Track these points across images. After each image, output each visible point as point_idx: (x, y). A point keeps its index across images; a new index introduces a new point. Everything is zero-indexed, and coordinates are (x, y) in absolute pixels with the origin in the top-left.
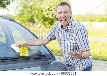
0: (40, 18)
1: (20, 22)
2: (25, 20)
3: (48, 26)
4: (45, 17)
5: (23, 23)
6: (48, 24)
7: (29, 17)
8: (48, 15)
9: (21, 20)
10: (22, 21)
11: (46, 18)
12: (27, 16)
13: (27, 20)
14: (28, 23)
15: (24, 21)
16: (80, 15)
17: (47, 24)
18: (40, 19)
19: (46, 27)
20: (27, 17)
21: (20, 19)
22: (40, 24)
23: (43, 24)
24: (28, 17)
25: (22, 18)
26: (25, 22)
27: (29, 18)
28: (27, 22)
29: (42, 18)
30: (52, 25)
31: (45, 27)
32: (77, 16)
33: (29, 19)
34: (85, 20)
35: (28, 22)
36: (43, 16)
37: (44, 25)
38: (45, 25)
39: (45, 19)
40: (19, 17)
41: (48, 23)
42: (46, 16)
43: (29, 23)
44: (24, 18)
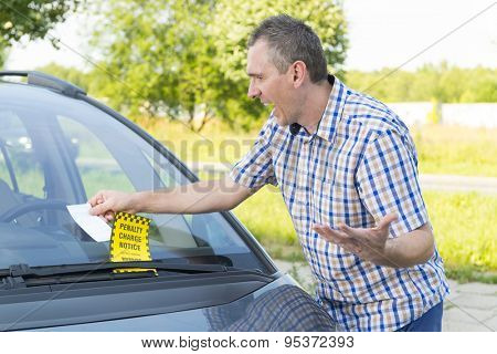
0: (201, 83)
1: (109, 102)
2: (133, 93)
3: (240, 120)
4: (226, 77)
5: (124, 107)
6: (241, 110)
7: (154, 80)
8: (238, 72)
9: (116, 91)
10: (121, 98)
11: (230, 82)
12: (141, 76)
13: (140, 96)
14: (148, 109)
15: (130, 98)
16: (391, 73)
17: (236, 115)
18: (205, 87)
19: (231, 123)
20: (141, 80)
21: (110, 88)
22: (203, 113)
23: (214, 110)
24: (147, 78)
25: (119, 85)
26: (133, 101)
27: (150, 85)
28: (140, 101)
29: (210, 85)
30: (257, 116)
31: (226, 126)
32: (377, 73)
33: (154, 87)
34: (412, 93)
35: (147, 104)
36: (214, 73)
37: (221, 118)
38: (225, 116)
39: (227, 88)
40: (108, 79)
41: (241, 106)
42: (231, 75)
43: (152, 109)
44: (130, 85)
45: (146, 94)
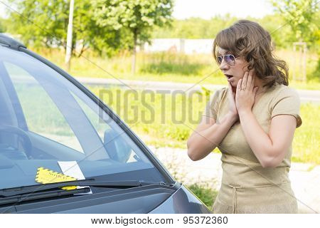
0: (80, 27)
1: (21, 38)
2: (37, 33)
3: (105, 50)
4: (97, 24)
5: (31, 42)
6: (105, 43)
7: (50, 25)
8: (105, 20)
9: (26, 32)
10: (29, 36)
11: (98, 26)
12: (42, 22)
13: (42, 34)
14: (46, 43)
15: (35, 36)
16: (195, 20)
17: (103, 46)
18: (83, 29)
19: (100, 52)
20: (42, 25)
21: (22, 29)
22: (82, 46)
23: (88, 44)
24: (46, 23)
25: (28, 27)
26: (37, 37)
27: (48, 27)
28: (41, 38)
29: (86, 28)
30: (115, 47)
31: (97, 53)
32: (187, 20)
33: (50, 29)
34: (208, 33)
35: (45, 40)
36: (89, 21)
37: (93, 49)
38: (96, 48)
39: (96, 29)
40: (21, 24)
41: (106, 41)
42: (101, 23)
43: (49, 43)
44: (35, 28)
45: (45, 33)
